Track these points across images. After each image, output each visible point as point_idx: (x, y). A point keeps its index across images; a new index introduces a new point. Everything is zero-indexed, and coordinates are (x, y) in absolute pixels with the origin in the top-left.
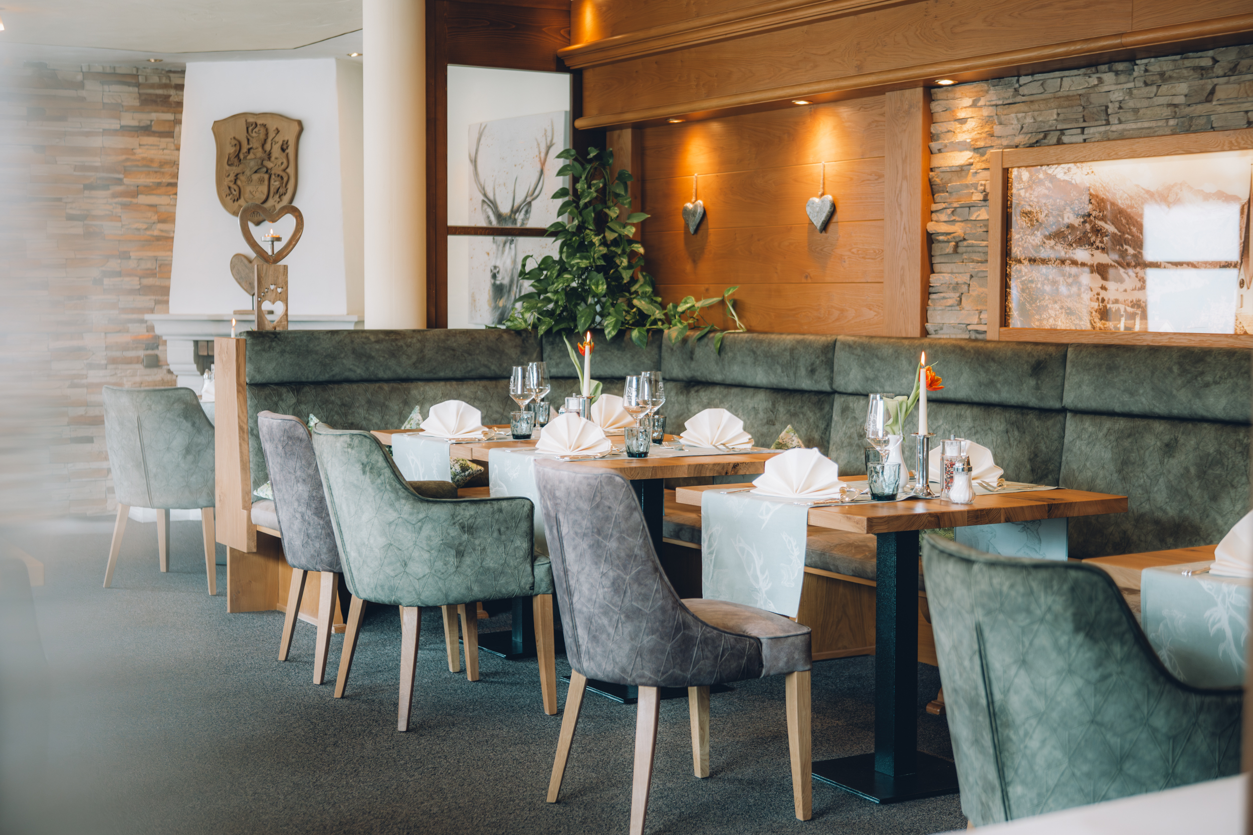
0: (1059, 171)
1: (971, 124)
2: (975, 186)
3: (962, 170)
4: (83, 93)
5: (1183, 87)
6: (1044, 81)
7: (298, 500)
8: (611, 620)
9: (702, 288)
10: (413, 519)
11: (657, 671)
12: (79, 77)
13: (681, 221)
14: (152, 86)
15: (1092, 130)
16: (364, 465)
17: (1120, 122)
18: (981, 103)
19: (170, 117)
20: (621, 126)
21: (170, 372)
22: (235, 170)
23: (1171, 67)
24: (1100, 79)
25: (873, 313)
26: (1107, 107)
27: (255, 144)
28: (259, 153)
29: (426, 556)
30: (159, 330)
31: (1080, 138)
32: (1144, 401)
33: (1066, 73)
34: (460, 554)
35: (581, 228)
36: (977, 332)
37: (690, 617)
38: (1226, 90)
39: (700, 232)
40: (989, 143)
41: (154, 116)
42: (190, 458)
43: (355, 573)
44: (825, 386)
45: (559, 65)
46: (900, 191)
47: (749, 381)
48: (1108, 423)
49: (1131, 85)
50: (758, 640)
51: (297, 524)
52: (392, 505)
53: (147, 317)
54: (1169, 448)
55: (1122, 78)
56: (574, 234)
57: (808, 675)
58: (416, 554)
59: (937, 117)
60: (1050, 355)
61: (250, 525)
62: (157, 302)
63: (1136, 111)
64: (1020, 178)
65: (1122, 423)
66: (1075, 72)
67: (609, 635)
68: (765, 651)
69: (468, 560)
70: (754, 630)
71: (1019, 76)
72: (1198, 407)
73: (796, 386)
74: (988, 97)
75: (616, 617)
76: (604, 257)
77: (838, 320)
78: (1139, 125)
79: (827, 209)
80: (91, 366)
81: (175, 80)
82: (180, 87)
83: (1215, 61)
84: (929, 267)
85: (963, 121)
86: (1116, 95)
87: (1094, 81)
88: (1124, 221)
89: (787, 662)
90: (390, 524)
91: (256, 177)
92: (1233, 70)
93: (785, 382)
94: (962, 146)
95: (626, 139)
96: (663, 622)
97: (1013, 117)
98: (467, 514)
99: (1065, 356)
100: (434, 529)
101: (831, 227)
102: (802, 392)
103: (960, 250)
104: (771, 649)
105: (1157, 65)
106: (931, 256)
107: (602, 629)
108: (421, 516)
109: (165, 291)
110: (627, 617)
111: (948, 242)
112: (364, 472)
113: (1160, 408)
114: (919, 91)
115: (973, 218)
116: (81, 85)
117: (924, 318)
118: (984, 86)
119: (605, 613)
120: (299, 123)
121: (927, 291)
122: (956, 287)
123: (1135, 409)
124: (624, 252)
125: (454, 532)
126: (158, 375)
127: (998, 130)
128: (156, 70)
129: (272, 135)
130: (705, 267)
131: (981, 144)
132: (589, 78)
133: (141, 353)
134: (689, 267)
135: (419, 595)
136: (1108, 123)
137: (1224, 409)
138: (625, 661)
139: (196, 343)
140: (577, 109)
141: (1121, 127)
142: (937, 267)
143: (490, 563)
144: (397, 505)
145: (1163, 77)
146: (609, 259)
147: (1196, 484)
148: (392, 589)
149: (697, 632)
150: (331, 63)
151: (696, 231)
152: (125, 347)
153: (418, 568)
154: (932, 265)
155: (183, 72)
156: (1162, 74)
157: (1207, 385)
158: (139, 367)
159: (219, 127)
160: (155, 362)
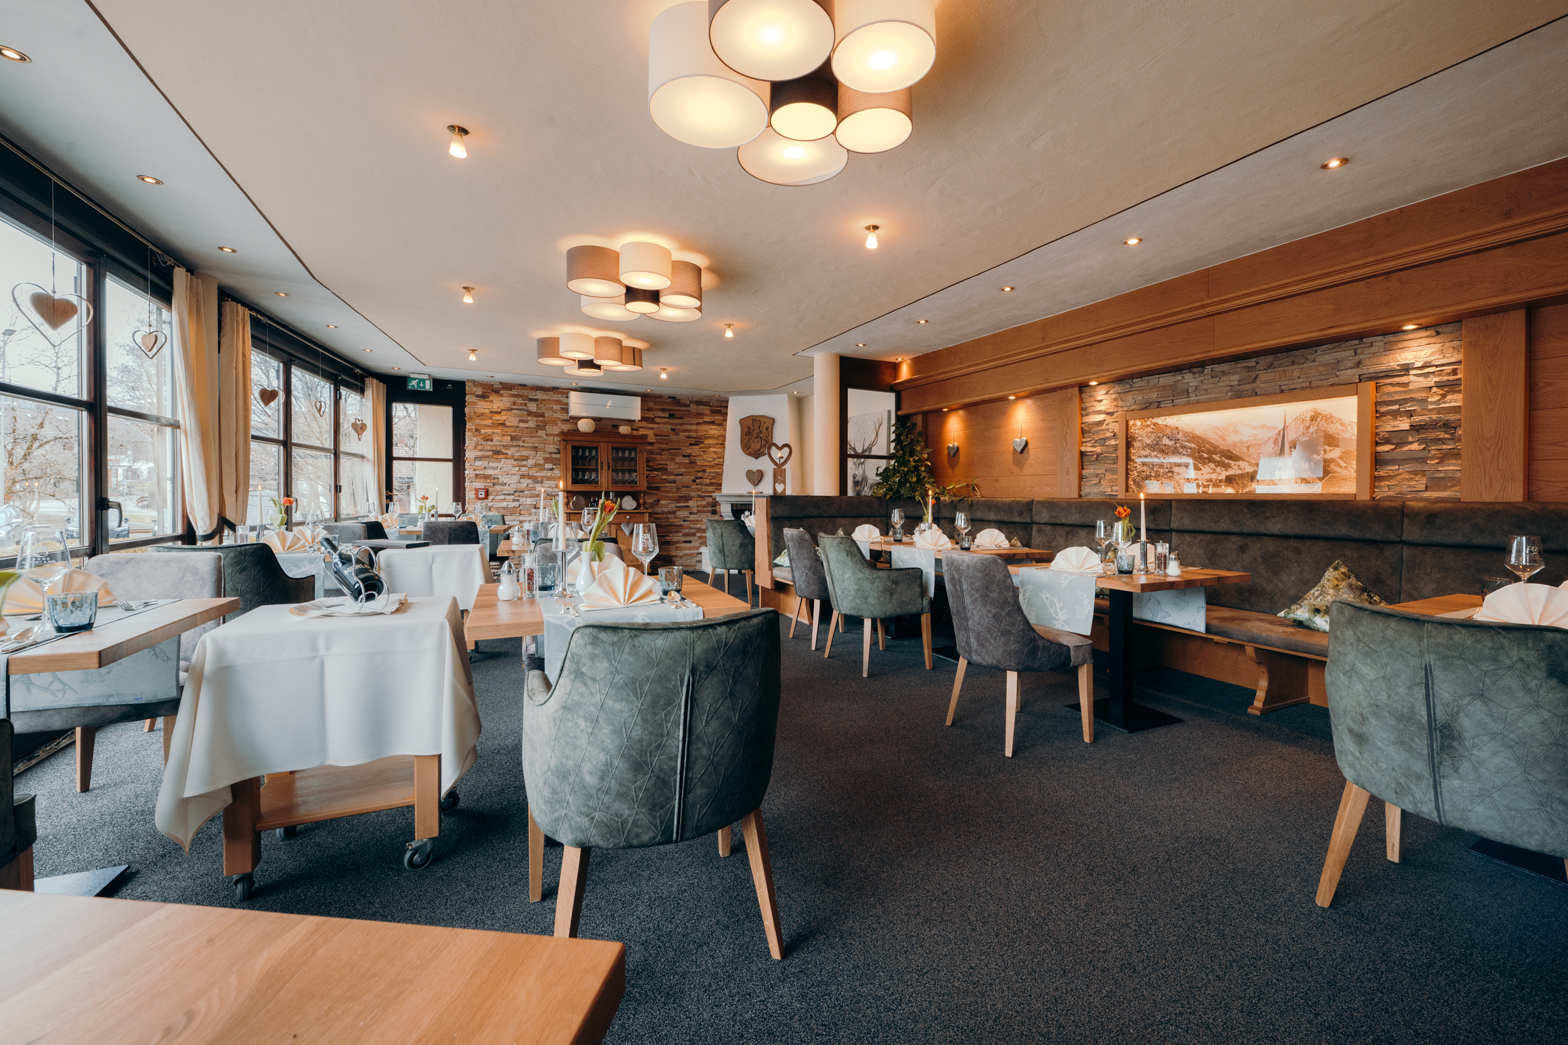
0: (1160, 421)
1: (1104, 402)
2: (1108, 430)
3: (1100, 423)
4: (690, 409)
5: (1236, 377)
6: (1148, 380)
7: (805, 567)
8: (991, 636)
9: (957, 480)
10: (870, 577)
11: (1018, 664)
12: (688, 403)
13: (946, 452)
14: (715, 406)
15: (1178, 401)
16: (847, 552)
17: (1196, 396)
18: (1111, 392)
19: (721, 418)
20: (916, 414)
21: (721, 516)
22: (748, 437)
23: (1229, 368)
24: (1182, 377)
25: (1049, 489)
26: (1188, 390)
27: (756, 427)
28: (757, 431)
29: (876, 595)
30: (718, 499)
31: (1171, 405)
32: (1224, 526)
33: (1162, 375)
34: (891, 594)
35: (904, 454)
36: (1110, 495)
37: (1036, 635)
38: (1264, 376)
39: (956, 456)
40: (1116, 410)
41: (716, 418)
42: (742, 548)
43: (840, 602)
44: (1029, 520)
45: (890, 389)
46: (1066, 434)
47: (986, 518)
48: (1200, 537)
49: (1203, 378)
50: (1068, 647)
51: (803, 578)
52: (861, 571)
53: (713, 494)
54: (1243, 549)
55: (1197, 375)
56: (900, 457)
57: (1091, 666)
58: (872, 594)
59: (1084, 400)
60: (1162, 505)
61: (772, 577)
62: (716, 489)
63: (1206, 390)
64: (1135, 425)
65: (1209, 536)
66: (1168, 374)
67: (990, 643)
68: (1072, 653)
69: (895, 597)
70: (1065, 641)
71: (1133, 379)
72: (1261, 529)
73: (1012, 520)
74: (1115, 389)
75: (995, 634)
76: (914, 467)
77: (1029, 492)
78: (1208, 396)
79: (1024, 443)
80: (691, 513)
81: (724, 404)
82: (727, 407)
83: (1257, 363)
84: (1082, 467)
85: (1100, 401)
86: (1194, 383)
87: (1179, 377)
88: (1201, 442)
89: (1083, 659)
90: (859, 579)
91: (756, 440)
92: (1270, 366)
93: (1006, 519)
94: (1100, 412)
95: (919, 420)
96: (1023, 637)
97: (1130, 398)
98: (895, 575)
99: (1171, 505)
100: (880, 582)
101: (1025, 452)
102: (1015, 523)
103: (1099, 459)
104: (1075, 652)
105: (1218, 368)
106: (1082, 462)
107: (987, 639)
108: (874, 576)
109: (720, 485)
110: (1002, 634)
111: (1093, 455)
112: (847, 555)
113: (1236, 529)
114: (1077, 389)
115: (1107, 444)
116: (689, 406)
117: (1080, 490)
118: (1113, 385)
119: (989, 631)
120: (773, 419)
121: (1081, 477)
122: (1097, 475)
123: (1218, 529)
124: (922, 465)
125: (889, 584)
126: (716, 517)
127: (1121, 404)
128: (717, 401)
129: (762, 424)
130: (958, 471)
131: (1111, 411)
132: (904, 394)
133: (710, 509)
134: (950, 471)
135: (872, 613)
136: (1189, 397)
137: (1279, 530)
138: (999, 657)
139: (732, 504)
140: (898, 406)
141: (1196, 398)
142: (1085, 467)
143: (904, 599)
144: (863, 571)
145: (1223, 373)
146: (916, 468)
147: (1263, 566)
148: (860, 610)
149: (1041, 643)
150: (785, 396)
151: (954, 456)
152: (704, 506)
153: (871, 600)
154: (1082, 466)
155: (727, 401)
156: (1223, 372)
157: (1268, 518)
158: (709, 514)
159: (742, 421)
160: (714, 512)
